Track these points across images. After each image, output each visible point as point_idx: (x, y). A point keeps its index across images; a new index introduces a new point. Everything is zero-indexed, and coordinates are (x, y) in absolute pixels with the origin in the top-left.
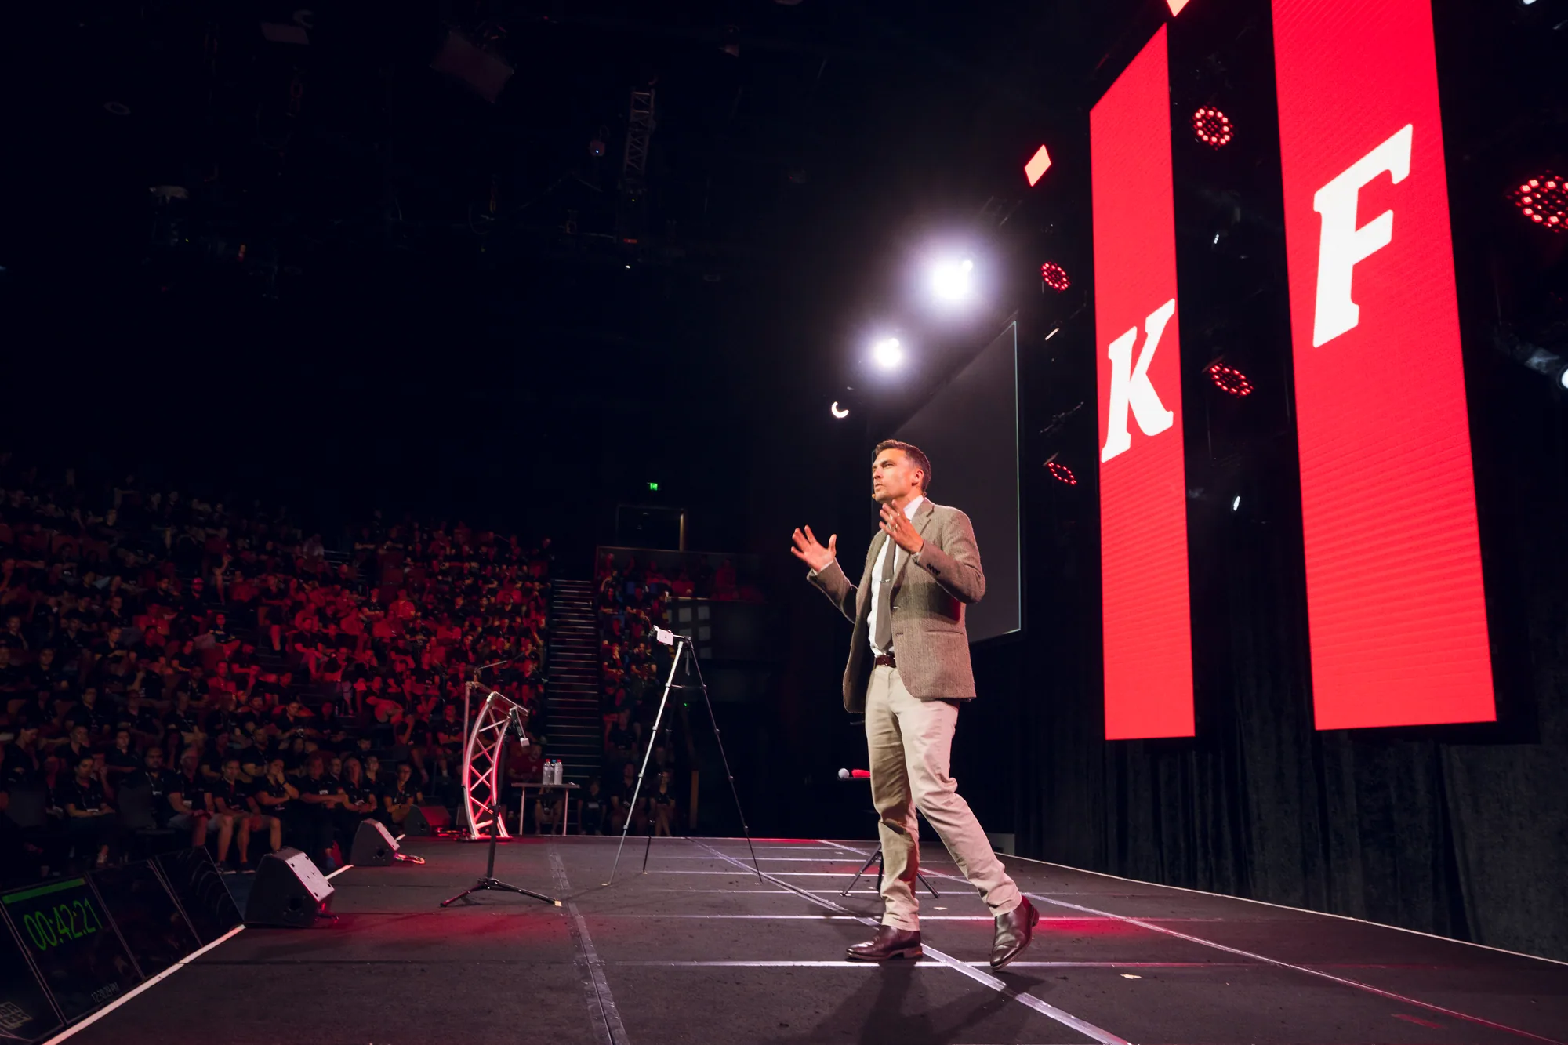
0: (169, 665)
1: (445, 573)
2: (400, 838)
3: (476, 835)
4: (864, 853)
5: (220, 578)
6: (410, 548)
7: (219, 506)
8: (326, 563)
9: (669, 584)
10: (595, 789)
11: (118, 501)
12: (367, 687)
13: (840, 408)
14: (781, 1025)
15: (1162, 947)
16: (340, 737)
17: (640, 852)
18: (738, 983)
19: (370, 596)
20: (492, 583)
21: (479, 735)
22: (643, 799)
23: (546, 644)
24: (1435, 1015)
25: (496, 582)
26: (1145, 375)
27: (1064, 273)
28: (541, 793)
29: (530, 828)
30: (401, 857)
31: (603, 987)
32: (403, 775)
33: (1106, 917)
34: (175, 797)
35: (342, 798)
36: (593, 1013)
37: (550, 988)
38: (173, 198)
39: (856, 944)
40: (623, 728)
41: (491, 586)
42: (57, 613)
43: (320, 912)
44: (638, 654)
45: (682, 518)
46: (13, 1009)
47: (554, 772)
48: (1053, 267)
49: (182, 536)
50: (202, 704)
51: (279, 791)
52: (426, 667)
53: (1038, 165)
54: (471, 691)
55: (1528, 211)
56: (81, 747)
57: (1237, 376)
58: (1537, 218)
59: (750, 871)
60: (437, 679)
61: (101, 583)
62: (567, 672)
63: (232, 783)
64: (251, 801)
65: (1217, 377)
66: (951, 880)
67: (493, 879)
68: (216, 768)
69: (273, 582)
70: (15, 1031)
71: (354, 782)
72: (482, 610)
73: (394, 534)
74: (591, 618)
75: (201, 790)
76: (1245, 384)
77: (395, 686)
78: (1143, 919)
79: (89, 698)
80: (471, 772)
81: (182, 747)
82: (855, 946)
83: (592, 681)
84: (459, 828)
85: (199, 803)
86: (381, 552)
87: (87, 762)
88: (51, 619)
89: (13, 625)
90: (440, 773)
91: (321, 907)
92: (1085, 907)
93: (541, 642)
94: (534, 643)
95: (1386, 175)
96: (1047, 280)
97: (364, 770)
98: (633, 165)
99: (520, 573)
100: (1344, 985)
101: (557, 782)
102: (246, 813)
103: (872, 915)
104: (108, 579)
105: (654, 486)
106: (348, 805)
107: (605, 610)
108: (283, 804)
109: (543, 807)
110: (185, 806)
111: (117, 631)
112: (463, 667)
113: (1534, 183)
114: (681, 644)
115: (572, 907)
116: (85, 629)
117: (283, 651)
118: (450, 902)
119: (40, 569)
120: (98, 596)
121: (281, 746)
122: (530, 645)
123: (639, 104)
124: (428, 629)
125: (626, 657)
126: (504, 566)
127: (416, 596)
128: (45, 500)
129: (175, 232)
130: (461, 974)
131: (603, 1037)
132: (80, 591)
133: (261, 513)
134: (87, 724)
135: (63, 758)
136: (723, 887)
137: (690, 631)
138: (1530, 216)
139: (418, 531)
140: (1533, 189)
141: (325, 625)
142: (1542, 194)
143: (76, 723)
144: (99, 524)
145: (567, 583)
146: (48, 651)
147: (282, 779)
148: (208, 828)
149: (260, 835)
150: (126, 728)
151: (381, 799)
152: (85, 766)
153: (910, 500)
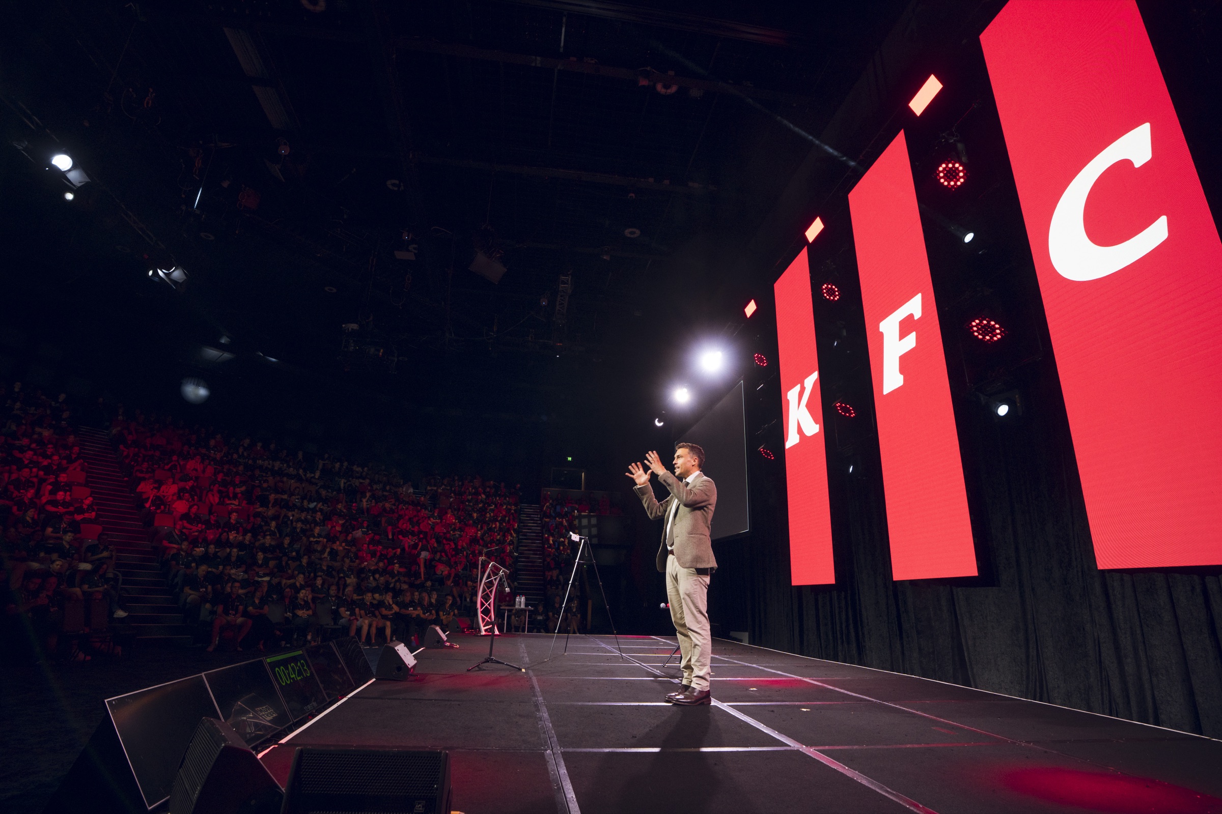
0: (341, 545)
1: (469, 501)
2: (446, 633)
3: (483, 633)
4: (673, 643)
5: (365, 504)
6: (453, 489)
7: (366, 469)
8: (414, 496)
9: (577, 507)
10: (541, 609)
11: (320, 466)
13: (659, 422)
14: (633, 737)
15: (821, 693)
16: (418, 582)
17: (564, 643)
18: (611, 714)
19: (434, 512)
20: (492, 506)
21: (485, 583)
22: (565, 614)
23: (518, 537)
24: (953, 728)
25: (493, 506)
26: (805, 408)
27: (764, 358)
28: (514, 612)
29: (509, 630)
30: (448, 644)
31: (546, 715)
32: (448, 601)
33: (793, 678)
34: (342, 610)
35: (420, 611)
36: (541, 729)
37: (520, 716)
38: (352, 329)
40: (555, 578)
41: (491, 508)
42: (292, 519)
43: (410, 673)
45: (583, 474)
46: (269, 709)
47: (521, 602)
48: (760, 356)
49: (348, 483)
50: (355, 564)
51: (390, 608)
52: (460, 548)
53: (751, 309)
54: (481, 561)
55: (976, 334)
56: (301, 584)
57: (849, 408)
58: (980, 337)
59: (617, 654)
60: (465, 553)
61: (312, 505)
62: (526, 550)
63: (368, 603)
64: (377, 613)
65: (839, 408)
66: (716, 658)
67: (492, 658)
69: (388, 505)
70: (269, 721)
72: (487, 519)
73: (445, 482)
74: (540, 523)
75: (354, 607)
76: (852, 412)
77: (445, 556)
78: (811, 678)
79: (305, 561)
80: (481, 602)
83: (540, 555)
84: (475, 629)
85: (353, 613)
86: (440, 491)
87: (303, 591)
88: (289, 522)
89: (273, 525)
90: (466, 600)
91: (410, 670)
92: (783, 672)
93: (515, 535)
94: (512, 535)
95: (911, 316)
96: (757, 361)
97: (430, 598)
98: (561, 309)
99: (505, 501)
100: (909, 713)
101: (523, 606)
102: (374, 618)
104: (315, 503)
105: (570, 459)
106: (422, 616)
107: (546, 520)
108: (392, 615)
109: (515, 617)
111: (318, 528)
112: (479, 548)
113: (977, 321)
114: (583, 541)
115: (531, 673)
116: (304, 527)
117: (393, 539)
118: (472, 668)
119: (285, 499)
120: (310, 512)
121: (391, 586)
122: (509, 537)
123: (564, 283)
124: (461, 529)
125: (557, 544)
126: (498, 498)
127: (456, 513)
128: (289, 467)
129: (352, 345)
130: (477, 707)
131: (546, 742)
132: (302, 509)
133: (384, 472)
134: (304, 574)
135: (293, 590)
136: (604, 663)
137: (587, 530)
138: (977, 336)
139: (457, 481)
140: (977, 324)
141: (413, 527)
142: (981, 326)
143: (299, 573)
144: (312, 477)
145: (527, 506)
146: (288, 538)
147: (391, 603)
148: (357, 626)
149: (381, 631)
150: (321, 576)
151: (438, 614)
152: (302, 594)
153: (691, 474)
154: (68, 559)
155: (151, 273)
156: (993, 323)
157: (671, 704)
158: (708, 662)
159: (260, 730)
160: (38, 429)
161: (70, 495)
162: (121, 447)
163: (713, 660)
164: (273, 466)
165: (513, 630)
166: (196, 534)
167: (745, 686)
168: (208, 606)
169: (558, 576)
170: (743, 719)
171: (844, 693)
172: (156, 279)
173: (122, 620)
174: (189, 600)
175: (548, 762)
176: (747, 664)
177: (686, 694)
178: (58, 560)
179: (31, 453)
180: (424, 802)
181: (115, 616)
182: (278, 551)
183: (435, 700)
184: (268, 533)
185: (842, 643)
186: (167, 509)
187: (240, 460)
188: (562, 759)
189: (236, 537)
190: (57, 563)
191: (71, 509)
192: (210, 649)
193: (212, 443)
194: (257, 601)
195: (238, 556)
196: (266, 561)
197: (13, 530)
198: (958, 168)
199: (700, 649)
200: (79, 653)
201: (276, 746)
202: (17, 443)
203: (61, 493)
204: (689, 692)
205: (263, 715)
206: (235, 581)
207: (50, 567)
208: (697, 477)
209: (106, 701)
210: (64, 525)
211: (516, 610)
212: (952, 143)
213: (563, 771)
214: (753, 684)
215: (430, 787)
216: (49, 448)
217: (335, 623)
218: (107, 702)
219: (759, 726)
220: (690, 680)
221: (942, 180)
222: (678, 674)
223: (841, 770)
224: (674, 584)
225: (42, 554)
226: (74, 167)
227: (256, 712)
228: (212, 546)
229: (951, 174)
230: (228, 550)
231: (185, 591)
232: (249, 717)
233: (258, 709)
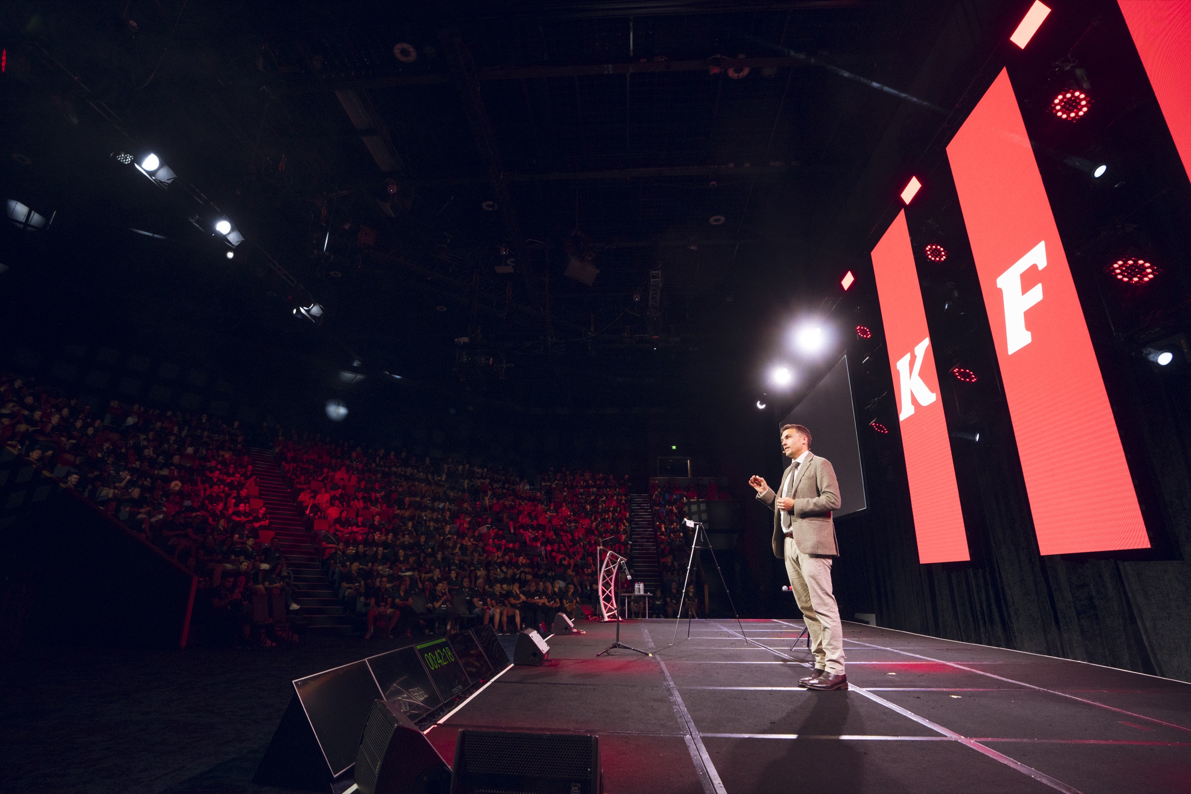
0: (469, 540)
1: (582, 494)
2: (572, 620)
3: (606, 619)
4: (797, 627)
5: (487, 501)
6: (566, 483)
7: (485, 470)
8: (530, 492)
9: (685, 494)
10: (659, 593)
11: (446, 470)
12: (552, 548)
13: (761, 404)
14: (771, 722)
15: (971, 679)
16: (541, 572)
17: (685, 628)
19: (550, 506)
20: (603, 497)
21: (605, 571)
23: (630, 526)
25: (605, 497)
26: (918, 377)
27: (868, 330)
29: (630, 616)
30: (575, 630)
31: (679, 700)
32: (570, 589)
33: (935, 662)
34: (475, 600)
35: (544, 600)
36: (677, 714)
37: (654, 700)
38: (464, 342)
39: (803, 678)
40: (669, 564)
41: (603, 499)
42: (426, 519)
43: (545, 659)
44: (674, 528)
45: (688, 461)
46: (420, 691)
47: (640, 588)
48: (862, 328)
49: (471, 484)
50: (483, 558)
51: (518, 598)
52: (577, 539)
53: (848, 281)
54: (599, 551)
55: (1120, 277)
57: (969, 373)
58: (1126, 279)
59: (741, 637)
60: (582, 543)
61: (441, 506)
62: (640, 538)
63: (498, 594)
64: (506, 602)
65: (957, 374)
67: (619, 643)
68: (491, 587)
69: (507, 502)
71: (550, 593)
72: (600, 510)
73: (558, 477)
74: (650, 512)
75: (485, 597)
76: (973, 376)
77: (563, 547)
78: (956, 662)
79: (439, 556)
80: (603, 589)
81: (477, 578)
82: (803, 679)
83: (653, 542)
84: (598, 616)
85: (485, 603)
86: (554, 486)
87: (440, 585)
88: (423, 522)
89: (410, 525)
90: (587, 588)
91: (545, 656)
92: (922, 656)
93: (627, 524)
94: (624, 525)
95: (1034, 267)
96: (860, 334)
97: (553, 587)
98: (653, 303)
99: (615, 492)
101: (642, 593)
102: (505, 607)
103: (808, 662)
104: (444, 503)
105: (674, 447)
106: (548, 604)
107: (656, 508)
108: (520, 604)
109: (635, 603)
110: (480, 604)
111: (448, 526)
112: (594, 538)
113: (1120, 263)
114: (698, 526)
115: (657, 656)
116: (436, 526)
117: (515, 534)
118: (601, 654)
119: (418, 501)
120: (440, 512)
121: (517, 577)
122: (623, 527)
123: (654, 277)
124: (576, 521)
125: (668, 530)
126: (608, 490)
127: (570, 505)
128: (419, 471)
129: (465, 356)
130: (612, 691)
131: (684, 727)
132: (433, 510)
133: (502, 472)
134: (440, 568)
135: (431, 583)
136: (729, 647)
137: (697, 516)
138: (1121, 279)
139: (568, 476)
140: (1120, 266)
141: (532, 521)
142: (1126, 267)
143: (435, 568)
144: (439, 480)
145: (637, 496)
146: (423, 536)
147: (518, 593)
148: (489, 615)
149: (511, 619)
150: (454, 570)
151: (561, 602)
152: (440, 586)
153: (802, 453)
154: (252, 560)
155: (295, 311)
156: (1141, 262)
157: (806, 689)
158: (841, 645)
159: (414, 709)
160: (221, 453)
161: (249, 507)
162: (283, 463)
163: (845, 644)
164: (406, 472)
165: (633, 615)
166: (348, 535)
167: (884, 670)
168: (362, 599)
169: (672, 563)
170: (887, 706)
171: (998, 680)
172: (299, 316)
173: (296, 612)
174: (347, 593)
175: (689, 746)
176: (880, 647)
177: (821, 679)
178: (245, 562)
179: (218, 472)
180: (580, 784)
181: (291, 608)
182: (416, 548)
183: (571, 684)
184: (406, 532)
185: (985, 623)
186: (323, 515)
187: (378, 469)
188: (703, 744)
189: (380, 537)
190: (245, 564)
191: (251, 518)
192: (368, 637)
193: (354, 455)
194: (402, 594)
195: (383, 554)
196: (406, 557)
197: (211, 537)
198: (1078, 97)
199: (830, 632)
200: (267, 639)
201: (436, 726)
202: (208, 464)
203: (242, 505)
204: (824, 677)
205: (416, 696)
206: (382, 576)
207: (239, 568)
208: (807, 457)
209: (293, 682)
210: (246, 532)
211: (634, 596)
212: (1068, 70)
213: (706, 756)
214: (892, 668)
215: (584, 770)
216: (231, 468)
217: (470, 613)
218: (295, 682)
219: (907, 714)
220: (824, 665)
221: (1059, 114)
222: (809, 657)
223: (1013, 765)
224: (794, 568)
225: (233, 557)
226: (233, 230)
227: (410, 693)
228: (361, 546)
229: (1071, 105)
230: (375, 549)
231: (342, 586)
232: (403, 697)
233: (411, 690)
